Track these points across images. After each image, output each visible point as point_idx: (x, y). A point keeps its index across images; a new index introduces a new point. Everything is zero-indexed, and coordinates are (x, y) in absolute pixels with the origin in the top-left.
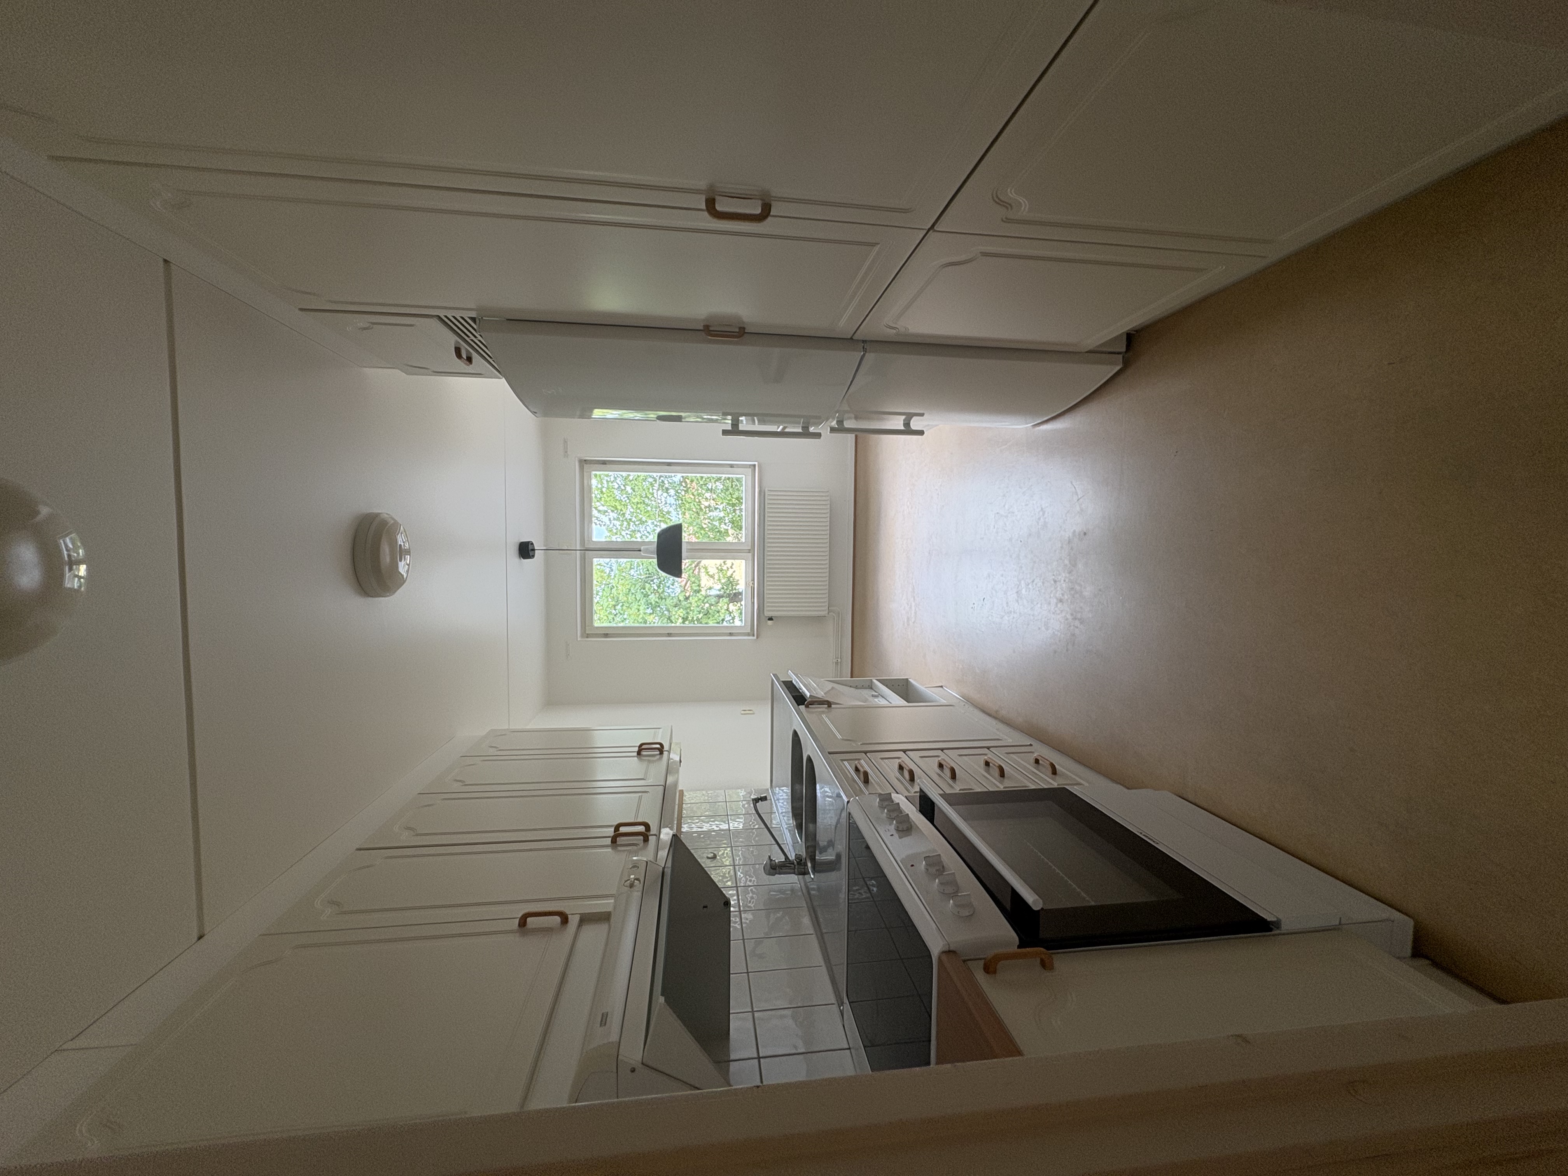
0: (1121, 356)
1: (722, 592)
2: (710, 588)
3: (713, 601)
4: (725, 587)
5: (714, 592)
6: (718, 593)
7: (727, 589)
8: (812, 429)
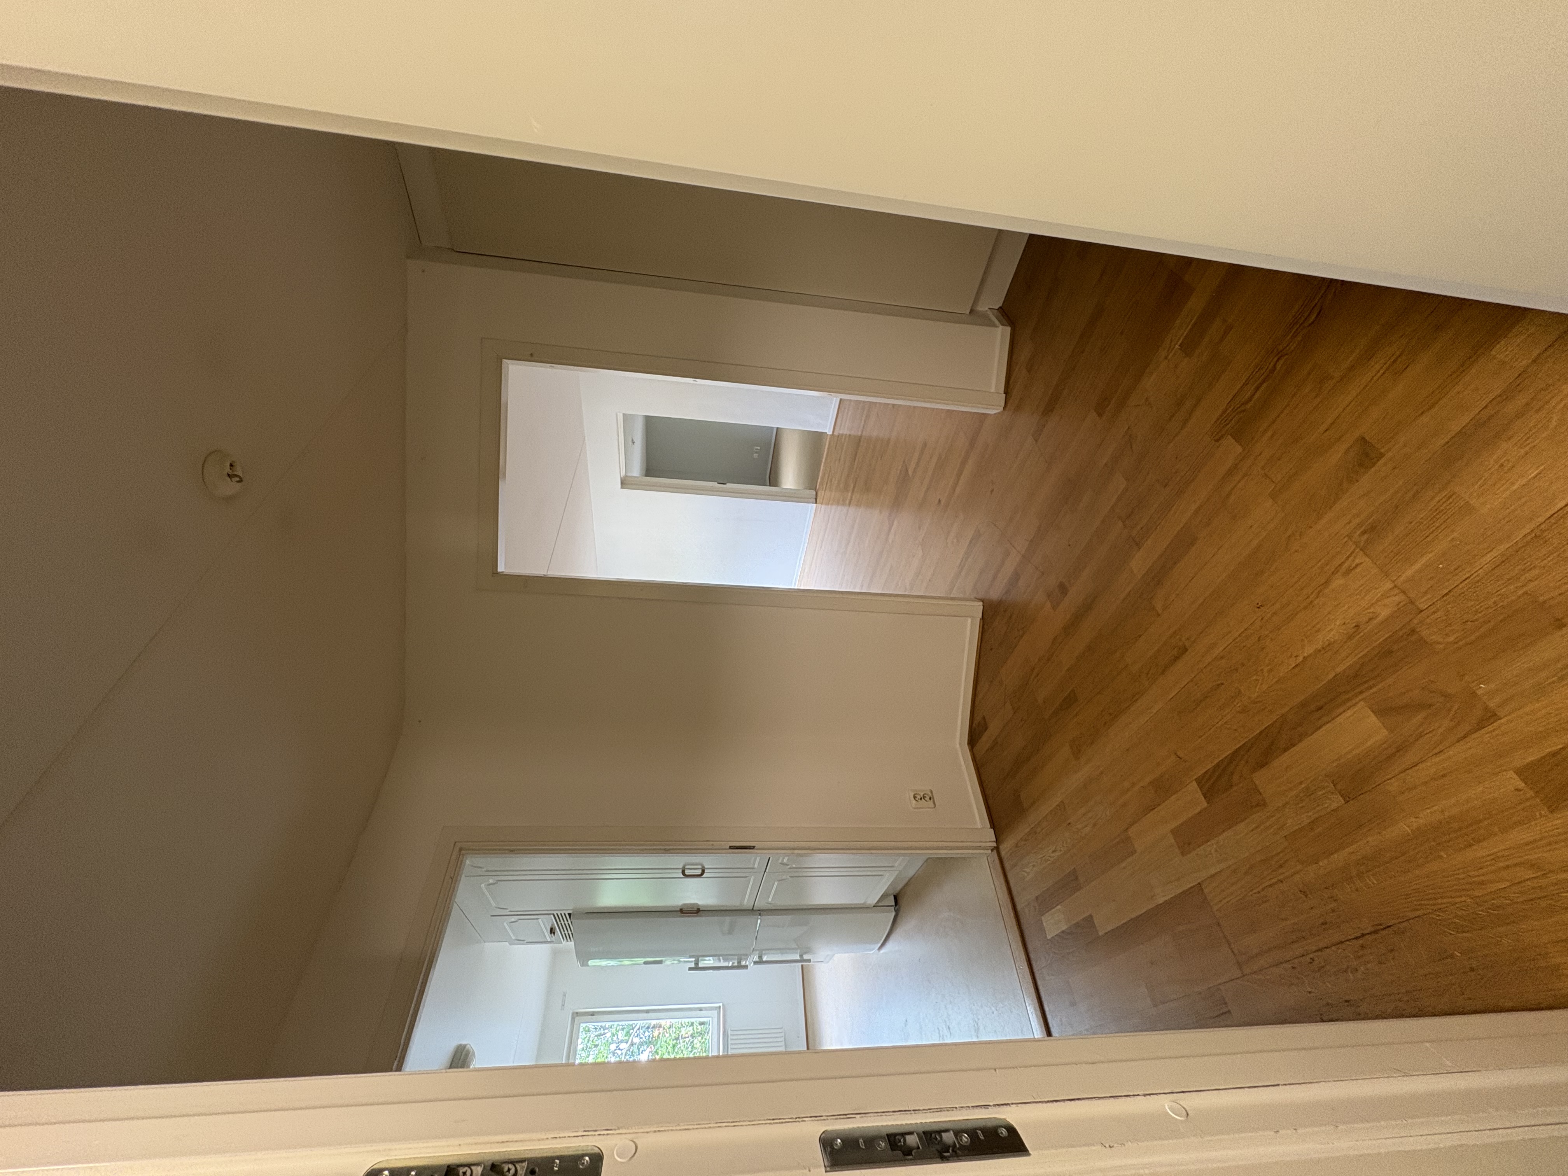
0: (893, 908)
8: (743, 963)
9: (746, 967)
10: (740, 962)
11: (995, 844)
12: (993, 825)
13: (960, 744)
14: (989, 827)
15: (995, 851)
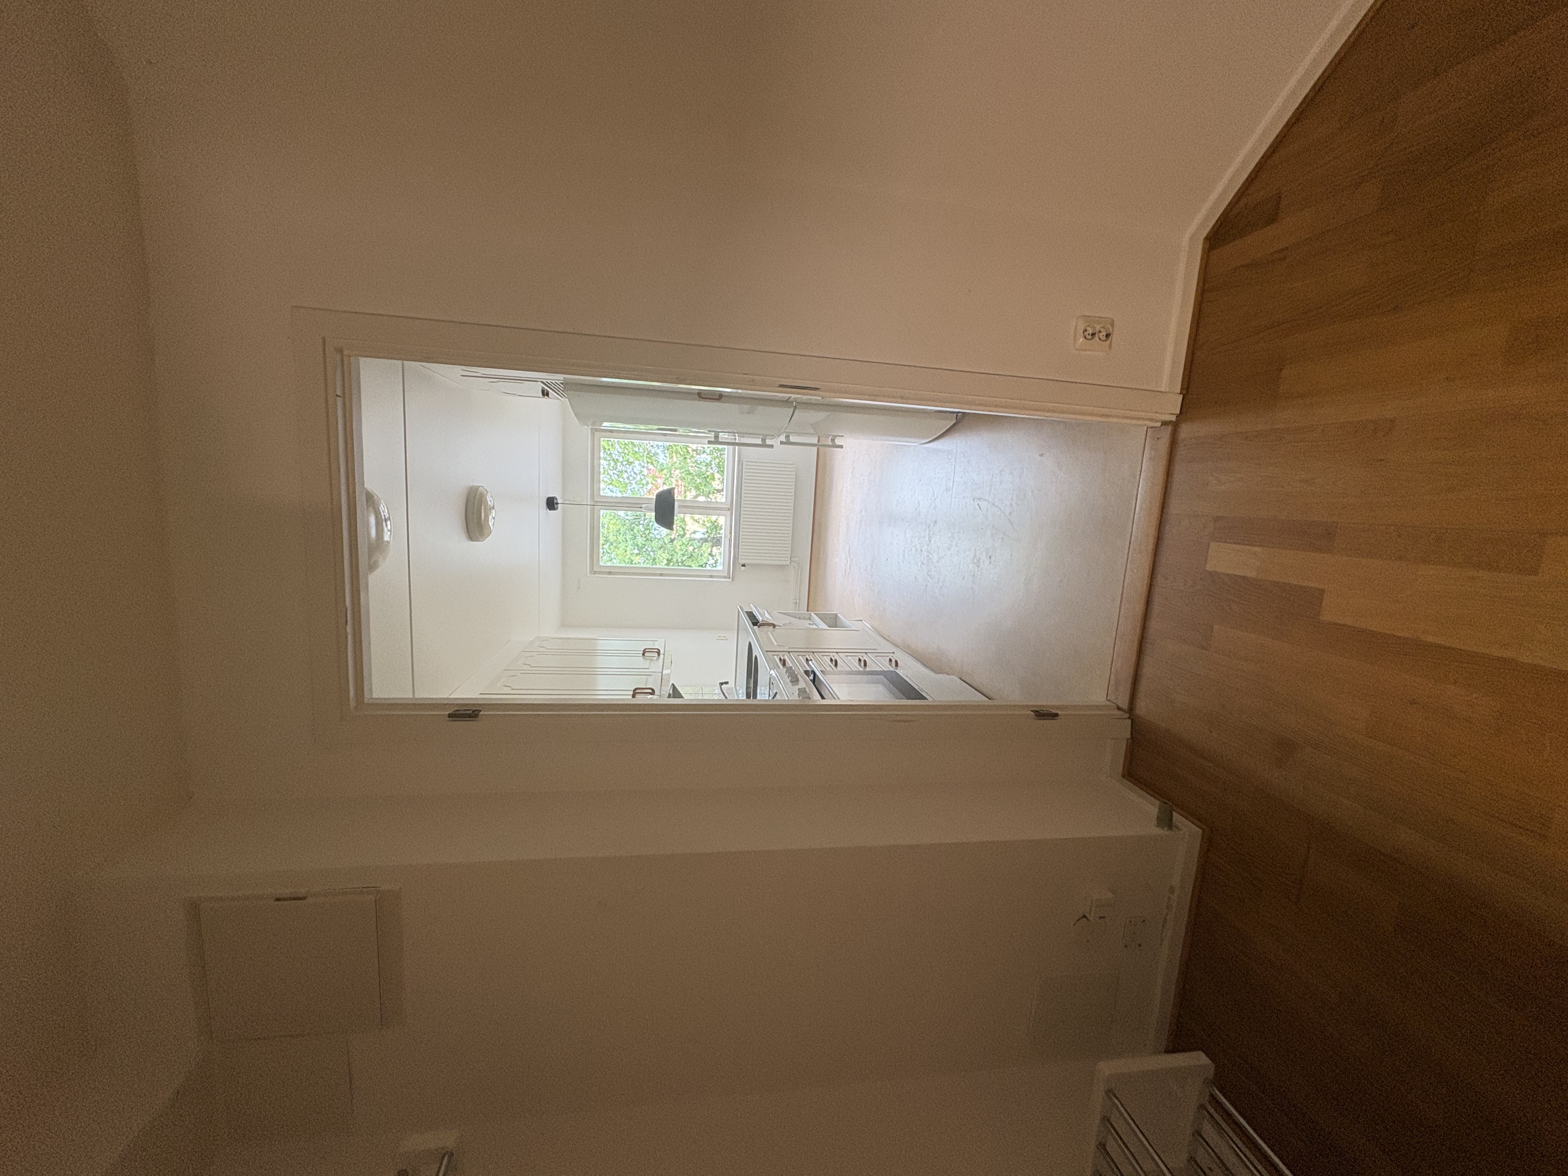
1: (706, 536)
2: (694, 532)
3: (696, 544)
4: (709, 531)
5: (698, 536)
6: (703, 536)
7: (711, 533)
8: (768, 442)
9: (771, 446)
10: (765, 440)
11: (1173, 418)
12: (1186, 390)
13: (1191, 239)
14: (1179, 391)
15: (1169, 428)
